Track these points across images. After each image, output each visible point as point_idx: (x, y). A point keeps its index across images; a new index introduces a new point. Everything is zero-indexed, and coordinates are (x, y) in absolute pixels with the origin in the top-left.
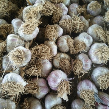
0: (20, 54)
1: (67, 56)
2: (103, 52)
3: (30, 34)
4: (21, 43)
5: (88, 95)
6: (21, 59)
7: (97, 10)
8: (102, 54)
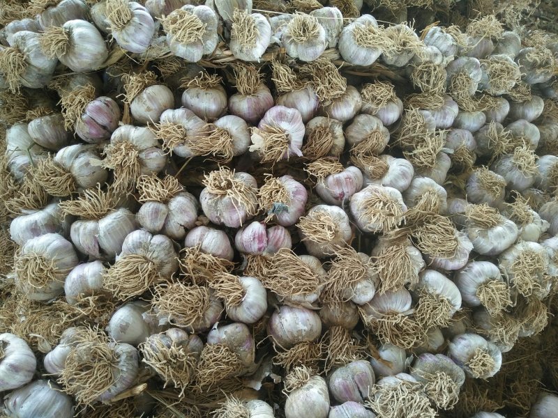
0: (310, 29)
1: (340, 141)
2: (385, 204)
3: (358, 41)
4: (332, 34)
5: (278, 192)
6: (302, 34)
7: (485, 192)
8: (380, 201)
